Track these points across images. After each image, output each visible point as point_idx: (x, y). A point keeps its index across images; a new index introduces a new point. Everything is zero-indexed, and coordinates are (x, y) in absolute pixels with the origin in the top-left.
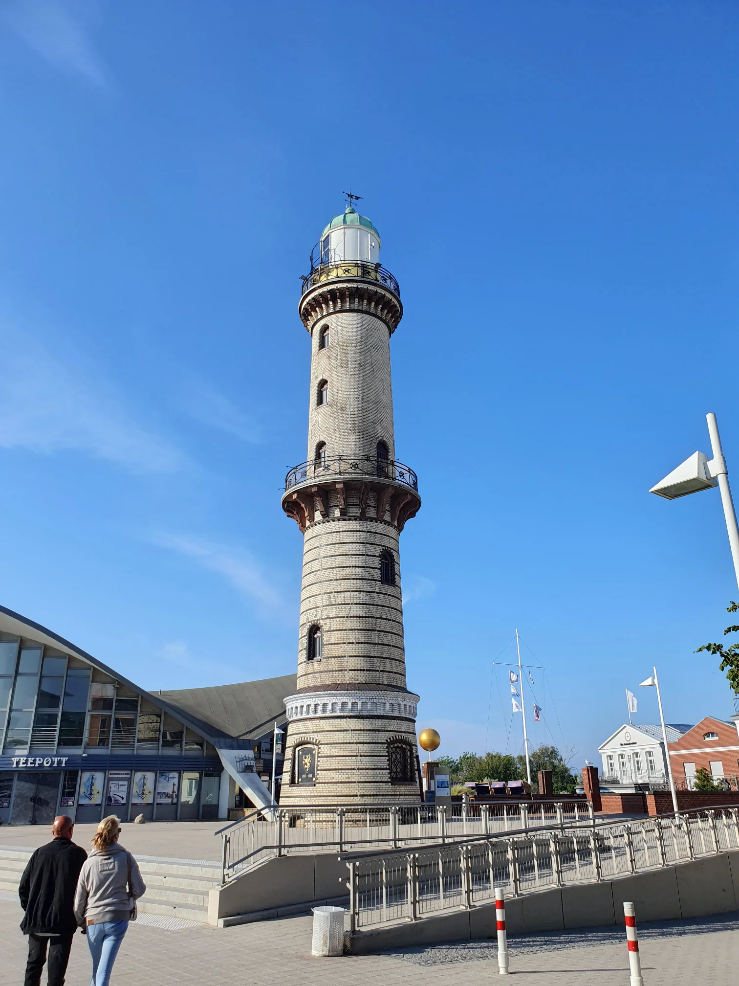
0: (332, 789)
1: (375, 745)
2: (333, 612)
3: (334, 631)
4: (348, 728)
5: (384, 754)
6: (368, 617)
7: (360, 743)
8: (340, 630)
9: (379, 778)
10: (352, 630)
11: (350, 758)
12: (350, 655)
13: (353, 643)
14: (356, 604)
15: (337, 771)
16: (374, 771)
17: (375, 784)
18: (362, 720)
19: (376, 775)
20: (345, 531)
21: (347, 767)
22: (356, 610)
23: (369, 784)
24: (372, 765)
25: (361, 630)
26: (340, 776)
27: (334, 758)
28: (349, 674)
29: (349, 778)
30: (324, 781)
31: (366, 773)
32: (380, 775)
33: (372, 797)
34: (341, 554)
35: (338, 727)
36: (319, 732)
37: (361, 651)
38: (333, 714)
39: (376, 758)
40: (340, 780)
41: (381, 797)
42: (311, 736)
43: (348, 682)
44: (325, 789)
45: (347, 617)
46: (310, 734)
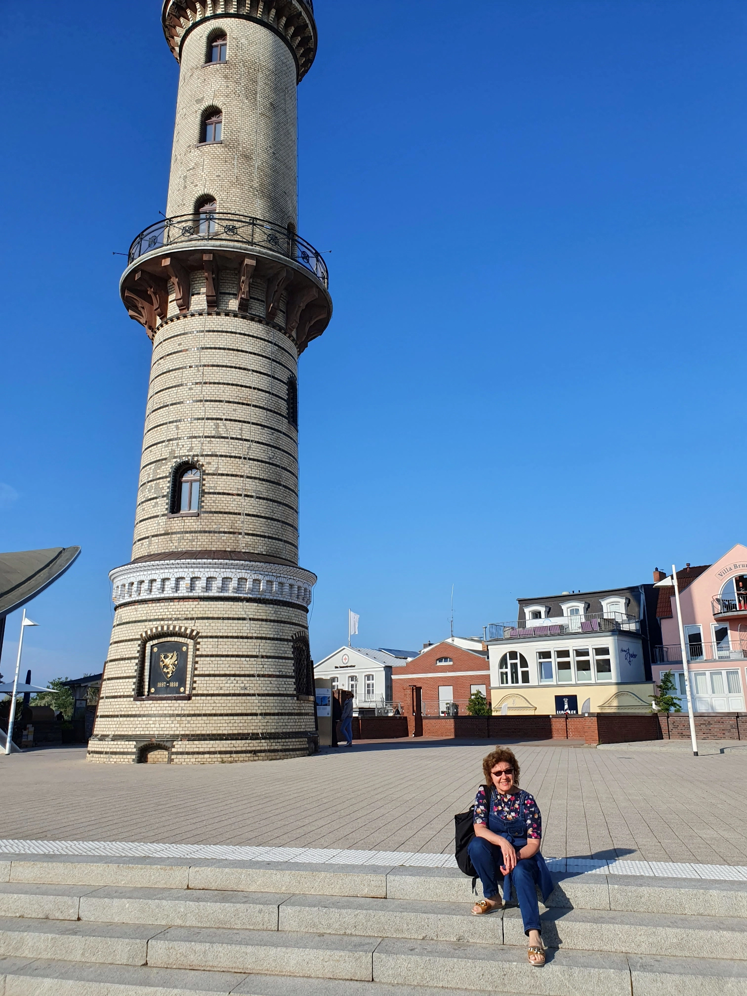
0: (220, 705)
1: (279, 642)
2: (221, 447)
3: (222, 475)
4: (245, 616)
5: (289, 656)
6: (272, 464)
7: (261, 638)
8: (232, 475)
9: (284, 689)
10: (251, 478)
11: (248, 659)
12: (247, 512)
13: (252, 497)
14: (258, 442)
15: (228, 678)
16: (278, 679)
17: (279, 698)
18: (264, 605)
19: (281, 686)
20: (245, 335)
21: (242, 673)
22: (257, 452)
23: (272, 698)
24: (276, 670)
25: (263, 480)
26: (233, 685)
27: (223, 659)
28: (244, 539)
29: (246, 689)
30: (205, 692)
31: (269, 682)
32: (285, 686)
33: (276, 717)
34: (237, 366)
35: (229, 612)
36: (198, 618)
37: (262, 509)
38: (221, 594)
39: (281, 661)
40: (232, 692)
41: (287, 717)
42: (181, 625)
43: (243, 551)
44: (207, 705)
45: (245, 458)
46: (180, 622)
